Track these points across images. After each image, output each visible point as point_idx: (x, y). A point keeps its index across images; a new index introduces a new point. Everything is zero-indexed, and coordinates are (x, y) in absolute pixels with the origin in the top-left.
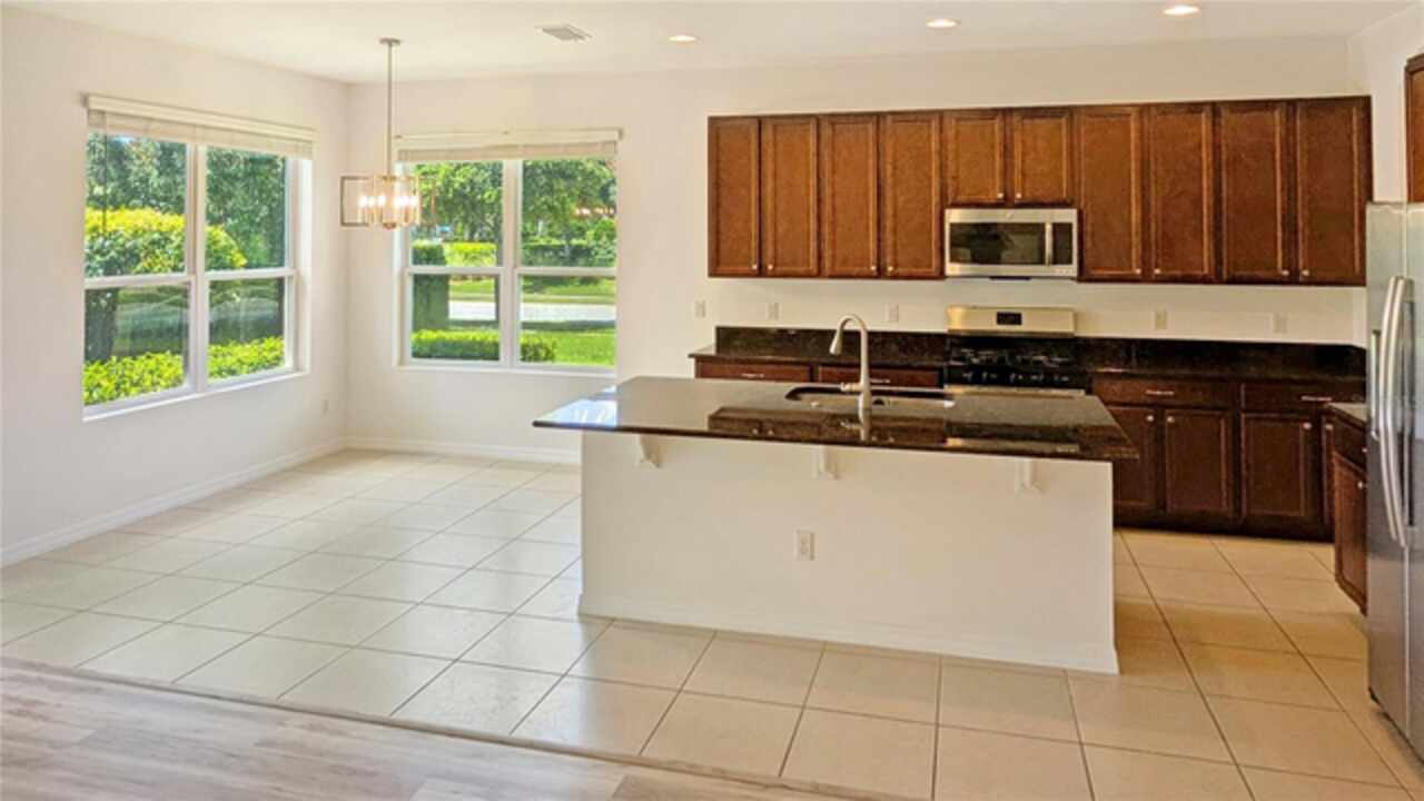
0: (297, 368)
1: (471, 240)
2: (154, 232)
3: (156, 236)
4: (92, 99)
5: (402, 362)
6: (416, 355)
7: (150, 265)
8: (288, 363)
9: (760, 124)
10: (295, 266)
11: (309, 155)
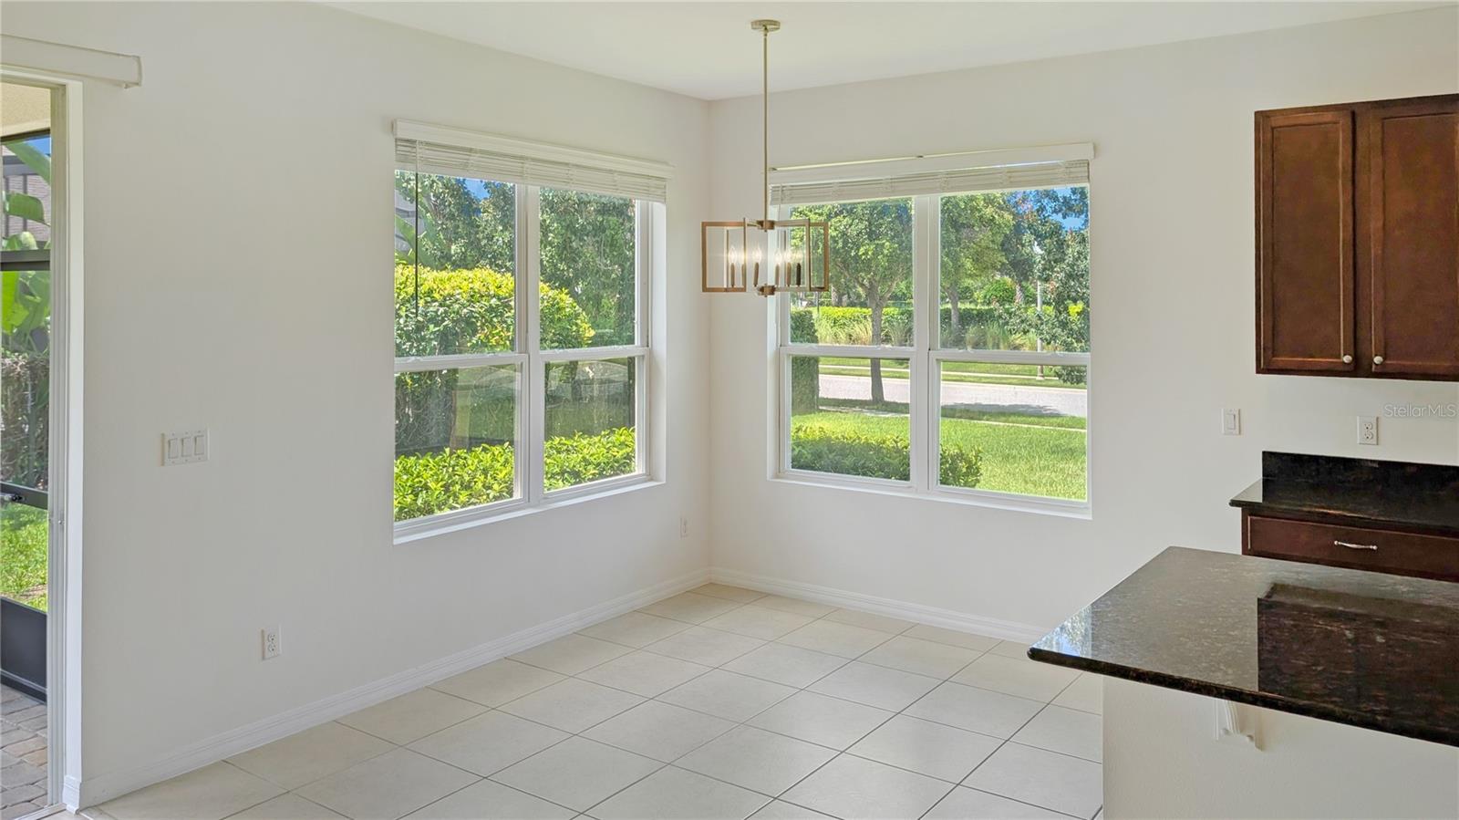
0: (650, 475)
1: (839, 304)
2: (492, 298)
3: (494, 301)
4: (400, 124)
5: (779, 473)
6: (798, 463)
7: (487, 337)
8: (638, 468)
9: (1353, 115)
10: (647, 343)
11: (663, 198)
